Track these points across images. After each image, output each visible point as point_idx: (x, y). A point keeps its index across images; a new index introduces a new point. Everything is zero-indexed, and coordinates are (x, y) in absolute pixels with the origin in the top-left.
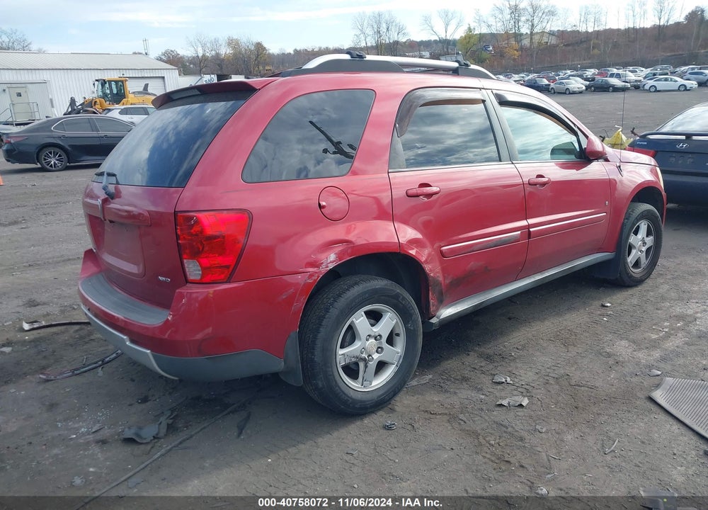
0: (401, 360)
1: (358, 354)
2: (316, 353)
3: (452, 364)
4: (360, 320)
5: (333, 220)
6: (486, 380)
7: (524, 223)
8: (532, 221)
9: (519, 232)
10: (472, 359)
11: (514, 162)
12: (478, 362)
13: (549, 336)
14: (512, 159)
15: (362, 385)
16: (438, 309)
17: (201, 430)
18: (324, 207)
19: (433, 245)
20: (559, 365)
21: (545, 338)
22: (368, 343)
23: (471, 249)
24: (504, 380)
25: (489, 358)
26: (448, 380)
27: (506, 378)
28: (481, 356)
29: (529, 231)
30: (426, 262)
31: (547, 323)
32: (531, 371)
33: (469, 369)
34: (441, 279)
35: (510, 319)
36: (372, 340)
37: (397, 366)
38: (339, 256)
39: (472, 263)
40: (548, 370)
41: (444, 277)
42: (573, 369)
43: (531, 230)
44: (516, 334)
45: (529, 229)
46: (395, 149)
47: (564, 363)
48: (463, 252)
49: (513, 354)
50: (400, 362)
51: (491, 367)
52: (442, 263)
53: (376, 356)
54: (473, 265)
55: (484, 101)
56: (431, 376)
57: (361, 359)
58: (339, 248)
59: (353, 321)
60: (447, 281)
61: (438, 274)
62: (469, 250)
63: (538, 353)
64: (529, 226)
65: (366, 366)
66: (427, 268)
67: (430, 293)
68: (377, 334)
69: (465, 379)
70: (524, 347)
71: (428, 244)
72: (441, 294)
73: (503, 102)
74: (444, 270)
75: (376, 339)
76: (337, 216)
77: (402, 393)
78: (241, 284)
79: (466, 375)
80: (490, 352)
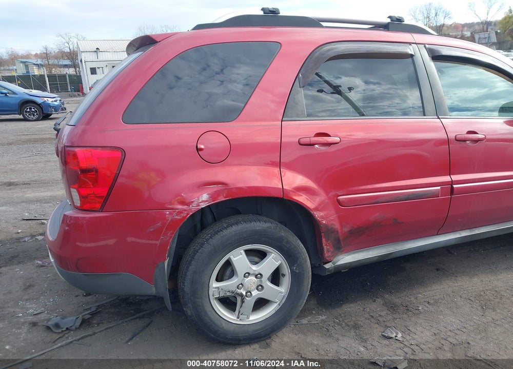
0: (284, 300)
1: (234, 289)
2: (186, 284)
3: (353, 309)
4: (239, 258)
5: (210, 163)
6: (377, 331)
7: (446, 179)
8: (455, 178)
9: (439, 188)
10: (375, 306)
11: (440, 117)
12: (380, 311)
13: (470, 294)
14: (438, 113)
15: (238, 318)
16: (334, 255)
17: (105, 329)
18: (201, 149)
19: (327, 193)
20: (464, 330)
21: (464, 296)
22: (247, 279)
23: (376, 201)
24: (393, 336)
25: (393, 308)
26: (338, 324)
27: (397, 333)
28: (385, 304)
29: (452, 188)
30: (316, 209)
31: (475, 280)
32: (429, 330)
33: (367, 316)
34: (337, 226)
35: (437, 270)
36: (252, 278)
37: (279, 305)
38: (213, 196)
39: (377, 214)
40: (449, 333)
41: (342, 226)
42: (479, 337)
43: (455, 186)
44: (435, 287)
45: (451, 185)
46: (294, 98)
47: (472, 328)
48: (366, 203)
49: (420, 308)
50: (283, 302)
51: (390, 317)
52: (337, 211)
53: (255, 293)
54: (377, 216)
55: (412, 56)
56: (324, 317)
57: (238, 294)
58: (215, 188)
59: (230, 258)
60: (346, 230)
61: (332, 222)
62: (374, 201)
63: (448, 312)
64: (452, 183)
65: (243, 302)
66: (317, 215)
67: (324, 240)
68: (257, 273)
69: (356, 327)
70: (436, 302)
71: (322, 192)
72: (338, 240)
73: (437, 57)
74: (341, 219)
75: (256, 276)
76: (215, 159)
77: (284, 330)
78: (111, 214)
79: (360, 322)
80: (398, 301)
